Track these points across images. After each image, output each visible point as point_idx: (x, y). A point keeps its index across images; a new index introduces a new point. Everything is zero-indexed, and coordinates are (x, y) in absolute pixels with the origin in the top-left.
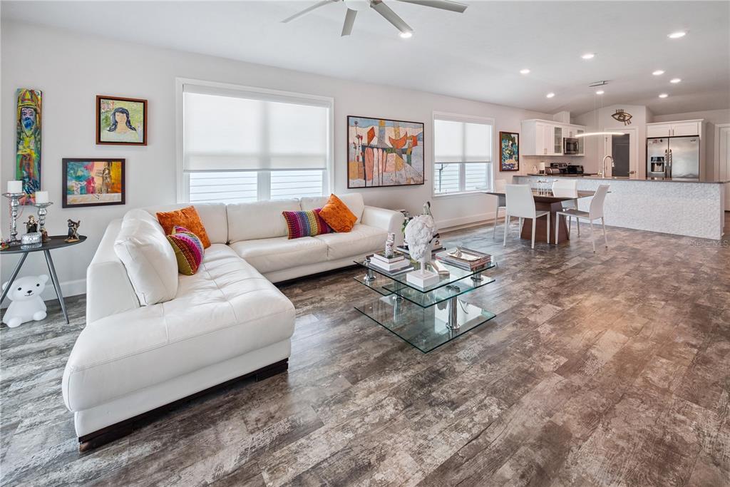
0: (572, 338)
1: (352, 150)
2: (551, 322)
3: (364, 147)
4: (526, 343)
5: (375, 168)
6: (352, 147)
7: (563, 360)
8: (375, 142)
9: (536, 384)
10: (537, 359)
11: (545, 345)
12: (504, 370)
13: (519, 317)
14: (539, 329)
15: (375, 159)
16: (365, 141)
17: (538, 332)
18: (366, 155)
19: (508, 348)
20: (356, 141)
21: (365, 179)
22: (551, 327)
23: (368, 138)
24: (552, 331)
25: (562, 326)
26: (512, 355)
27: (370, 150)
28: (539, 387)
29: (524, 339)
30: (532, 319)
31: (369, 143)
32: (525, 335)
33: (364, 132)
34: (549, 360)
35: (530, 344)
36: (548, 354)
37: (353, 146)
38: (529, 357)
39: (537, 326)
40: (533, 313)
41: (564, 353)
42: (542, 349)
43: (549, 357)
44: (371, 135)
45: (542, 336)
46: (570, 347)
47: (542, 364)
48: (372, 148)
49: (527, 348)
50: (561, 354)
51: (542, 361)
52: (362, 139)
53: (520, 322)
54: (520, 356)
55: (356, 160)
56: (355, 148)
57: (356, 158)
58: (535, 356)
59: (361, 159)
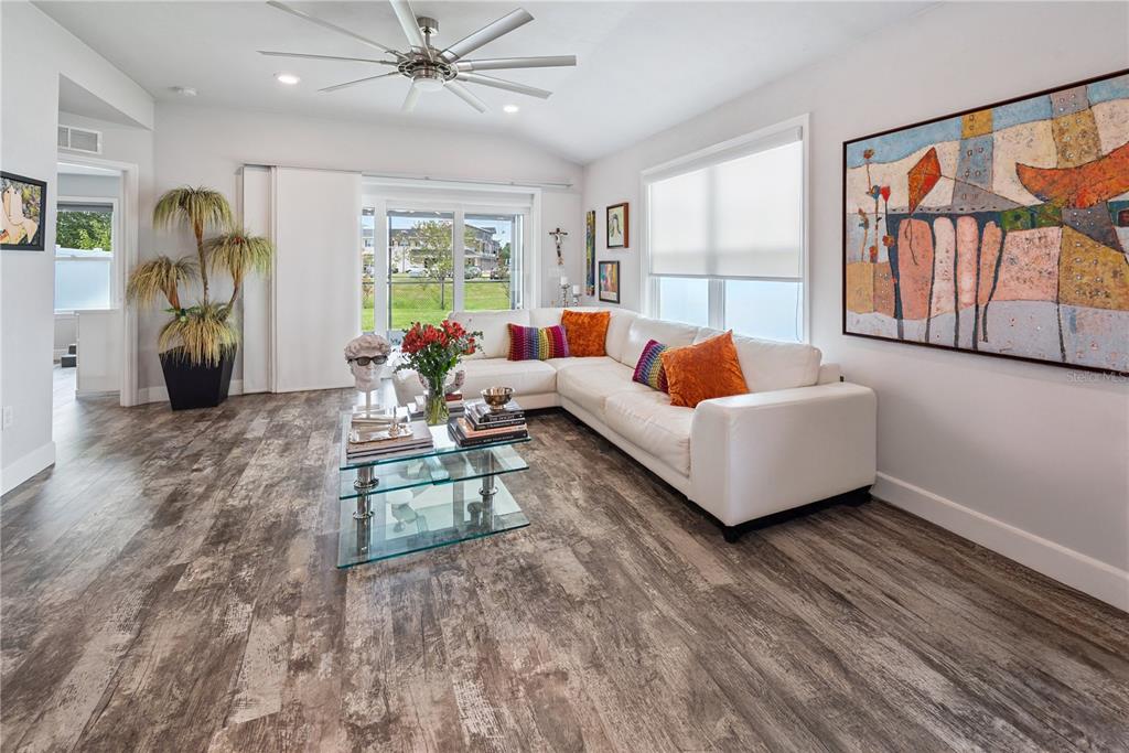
0: (175, 638)
1: (855, 231)
2: (237, 645)
3: (894, 220)
4: (253, 571)
5: (942, 287)
6: (855, 221)
7: (182, 585)
8: (940, 195)
9: (206, 539)
10: (221, 563)
11: (221, 588)
12: (253, 527)
13: (306, 606)
14: (249, 608)
15: (940, 254)
16: (899, 200)
17: (248, 600)
18: (903, 243)
19: (271, 549)
20: (869, 204)
21: (898, 315)
22: (229, 633)
23: (911, 189)
24: (223, 625)
25: (208, 652)
26: (258, 546)
27: (919, 226)
28: (201, 539)
29: (259, 575)
30: (281, 621)
31: (913, 203)
32: (265, 581)
33: (895, 174)
34: (203, 572)
35: (245, 573)
36: (208, 578)
37: (859, 219)
38: (234, 557)
39: (258, 612)
40: (291, 639)
41: (181, 597)
42: (223, 579)
43: (205, 576)
44: (926, 175)
45: (237, 599)
46: (176, 613)
47: (211, 561)
48: (929, 217)
49: (245, 566)
50: (188, 591)
51: (213, 564)
52: (886, 198)
53: (293, 596)
54: (247, 551)
55: (868, 259)
56: (866, 224)
57: (867, 253)
58: (227, 564)
59: (883, 256)
